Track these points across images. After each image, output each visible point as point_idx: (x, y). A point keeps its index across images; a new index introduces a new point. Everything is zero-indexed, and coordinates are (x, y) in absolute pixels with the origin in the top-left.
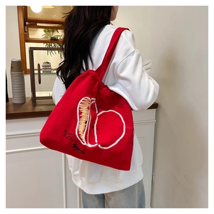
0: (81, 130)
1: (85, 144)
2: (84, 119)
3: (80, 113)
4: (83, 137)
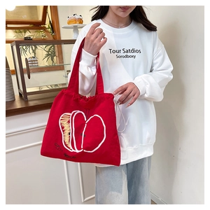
1: (73, 150)
2: (67, 132)
3: (63, 128)
4: (70, 146)
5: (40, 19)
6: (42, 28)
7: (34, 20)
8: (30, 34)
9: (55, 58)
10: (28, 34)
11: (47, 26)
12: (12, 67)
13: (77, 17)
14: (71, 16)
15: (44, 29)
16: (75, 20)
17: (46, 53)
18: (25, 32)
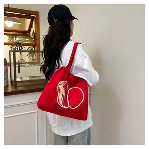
0: (60, 99)
1: (62, 107)
2: (61, 93)
3: (59, 90)
4: (61, 103)
5: (27, 29)
6: (27, 36)
7: (22, 30)
9: (34, 56)
10: (18, 39)
11: (31, 34)
12: (8, 61)
18: (16, 38)
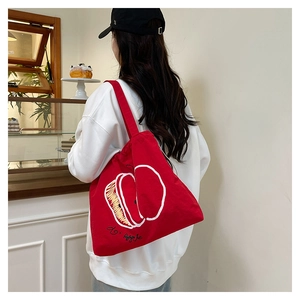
1: (133, 227)
3: (110, 202)
5: (35, 57)
6: (35, 71)
7: (25, 58)
8: (17, 79)
9: (50, 115)
10: (12, 77)
11: (43, 69)
13: (84, 68)
14: (76, 65)
15: (39, 72)
16: (82, 73)
17: (38, 107)
